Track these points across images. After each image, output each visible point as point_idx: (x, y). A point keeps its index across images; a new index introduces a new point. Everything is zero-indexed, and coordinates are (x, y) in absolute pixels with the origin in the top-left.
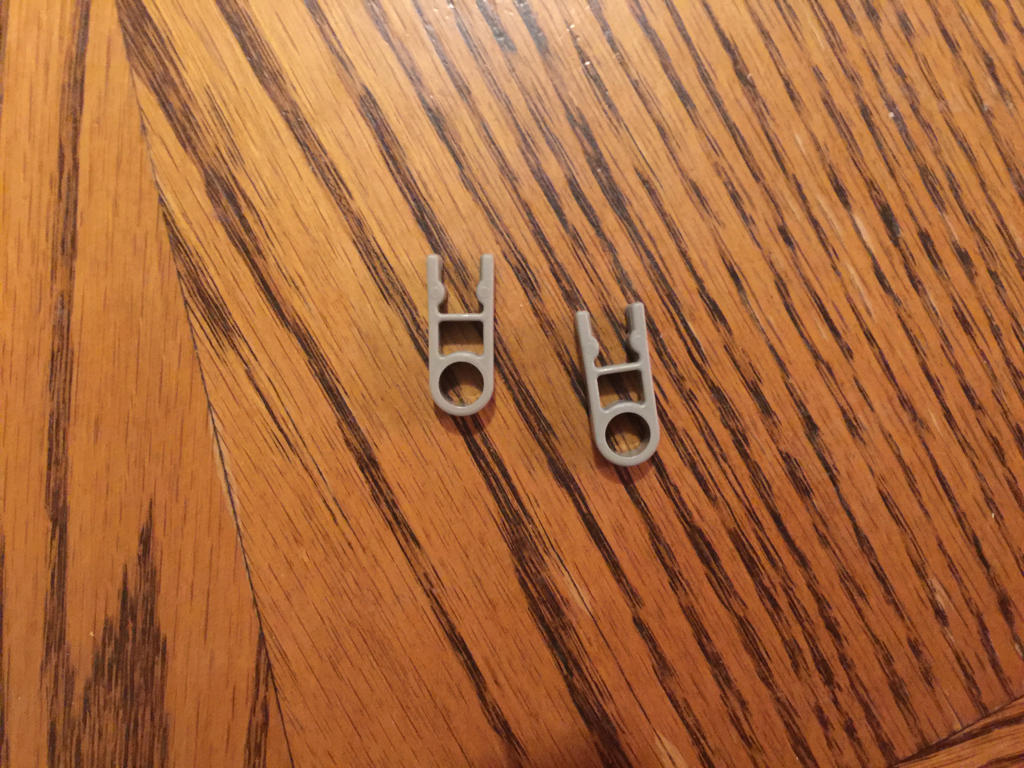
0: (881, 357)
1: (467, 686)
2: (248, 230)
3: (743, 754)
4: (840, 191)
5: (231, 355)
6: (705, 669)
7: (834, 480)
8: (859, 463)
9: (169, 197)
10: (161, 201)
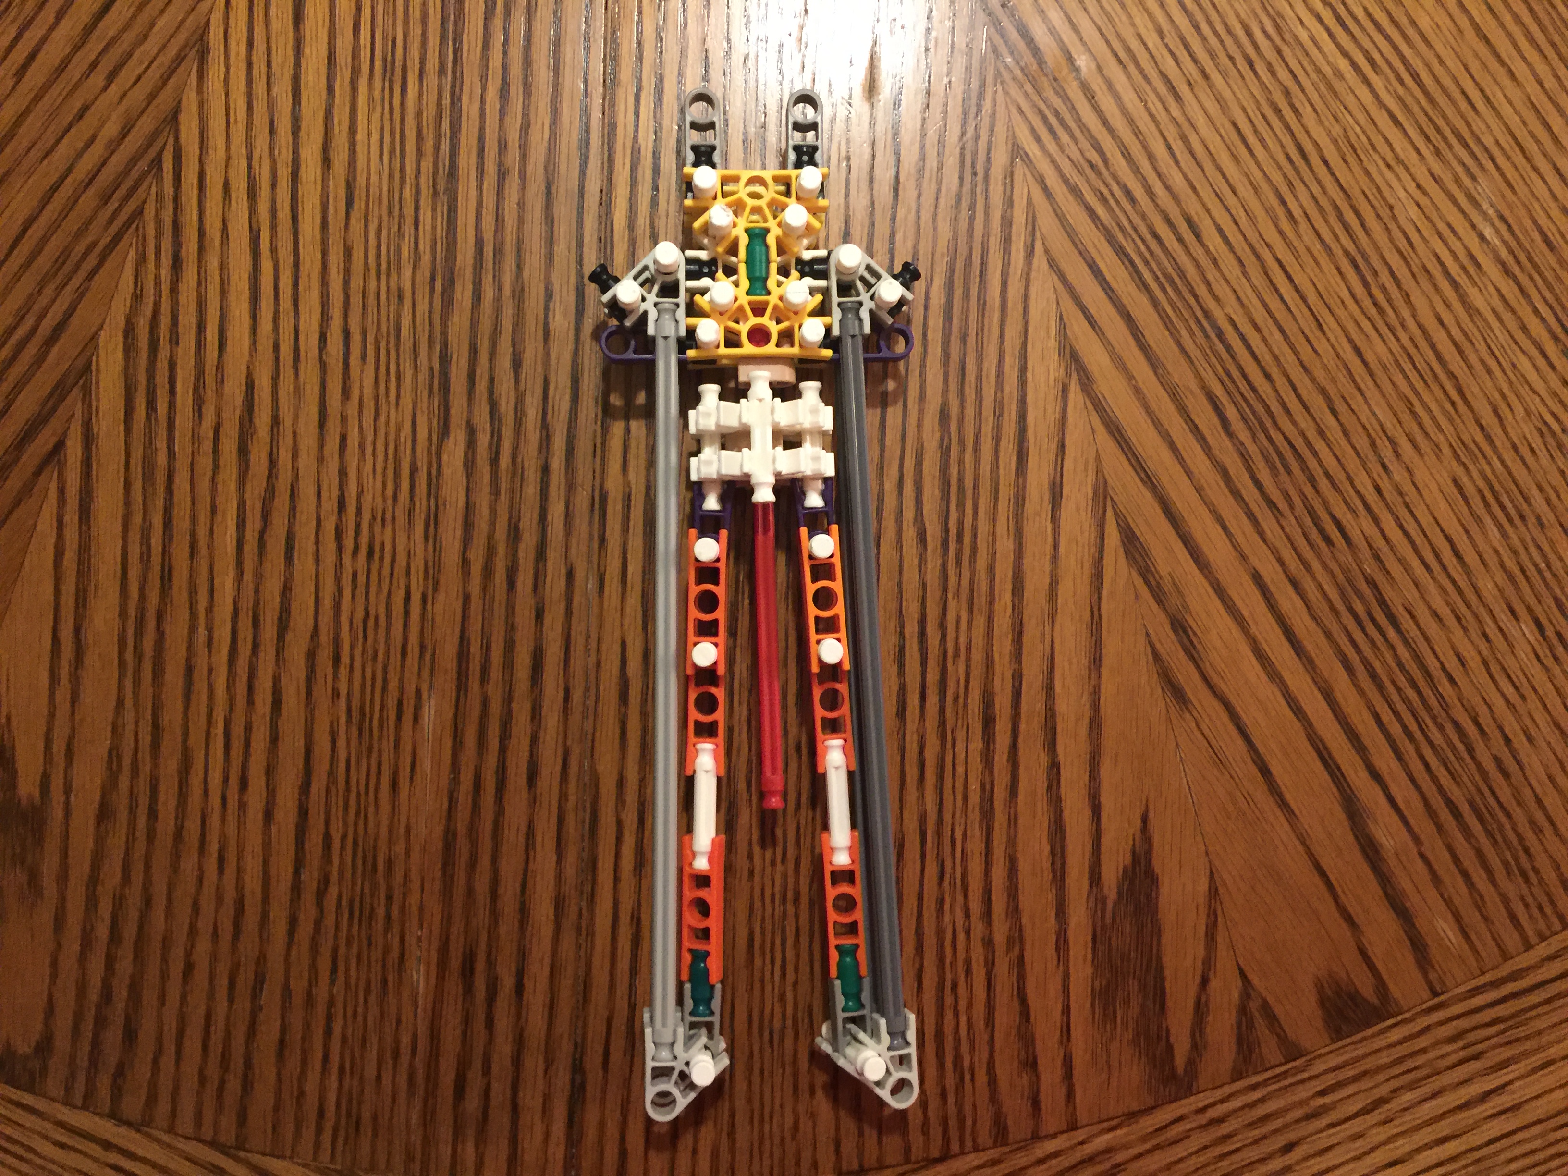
0: (1541, 699)
1: (1327, 895)
2: (1194, 647)
3: (1483, 926)
4: (1513, 612)
5: (1187, 715)
6: (1460, 880)
7: (1521, 768)
8: (1535, 758)
9: (1151, 632)
10: (1148, 635)
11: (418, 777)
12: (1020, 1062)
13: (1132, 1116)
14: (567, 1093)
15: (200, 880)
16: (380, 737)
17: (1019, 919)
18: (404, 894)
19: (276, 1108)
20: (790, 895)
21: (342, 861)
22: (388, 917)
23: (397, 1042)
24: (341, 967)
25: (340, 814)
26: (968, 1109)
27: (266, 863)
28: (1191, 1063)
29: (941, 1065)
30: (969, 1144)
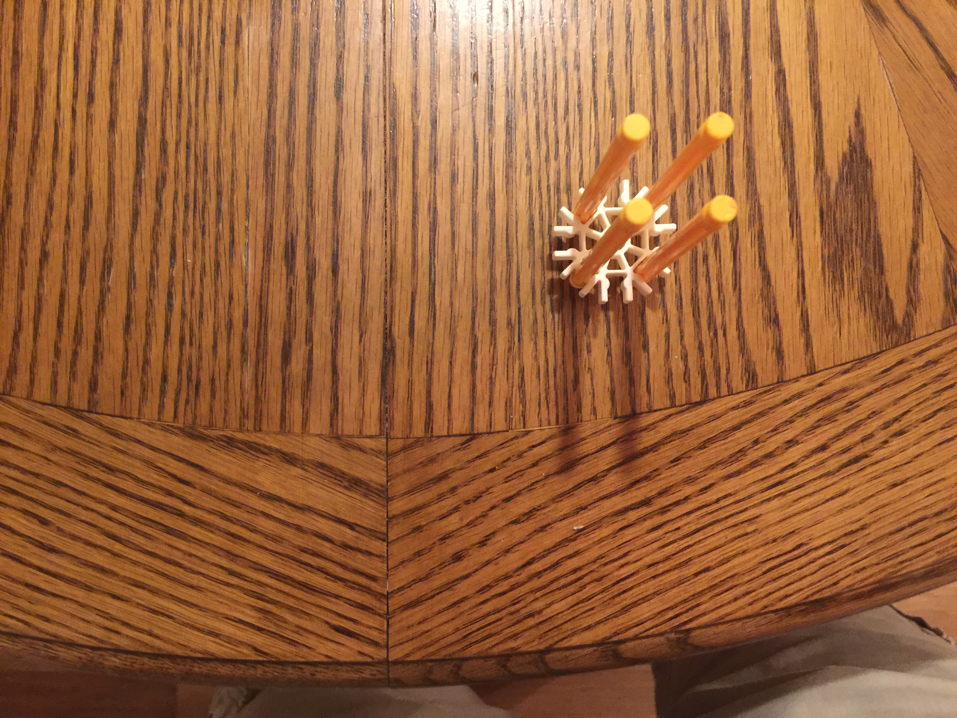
11: (241, 91)
12: (764, 319)
13: (862, 361)
14: (380, 356)
15: (54, 180)
16: (207, 58)
17: (757, 200)
18: (232, 190)
19: (124, 376)
20: (562, 186)
21: (177, 162)
22: (219, 210)
23: (230, 315)
24: (179, 254)
25: (174, 122)
26: (722, 360)
27: (110, 164)
28: (908, 315)
29: (698, 324)
30: (724, 390)
